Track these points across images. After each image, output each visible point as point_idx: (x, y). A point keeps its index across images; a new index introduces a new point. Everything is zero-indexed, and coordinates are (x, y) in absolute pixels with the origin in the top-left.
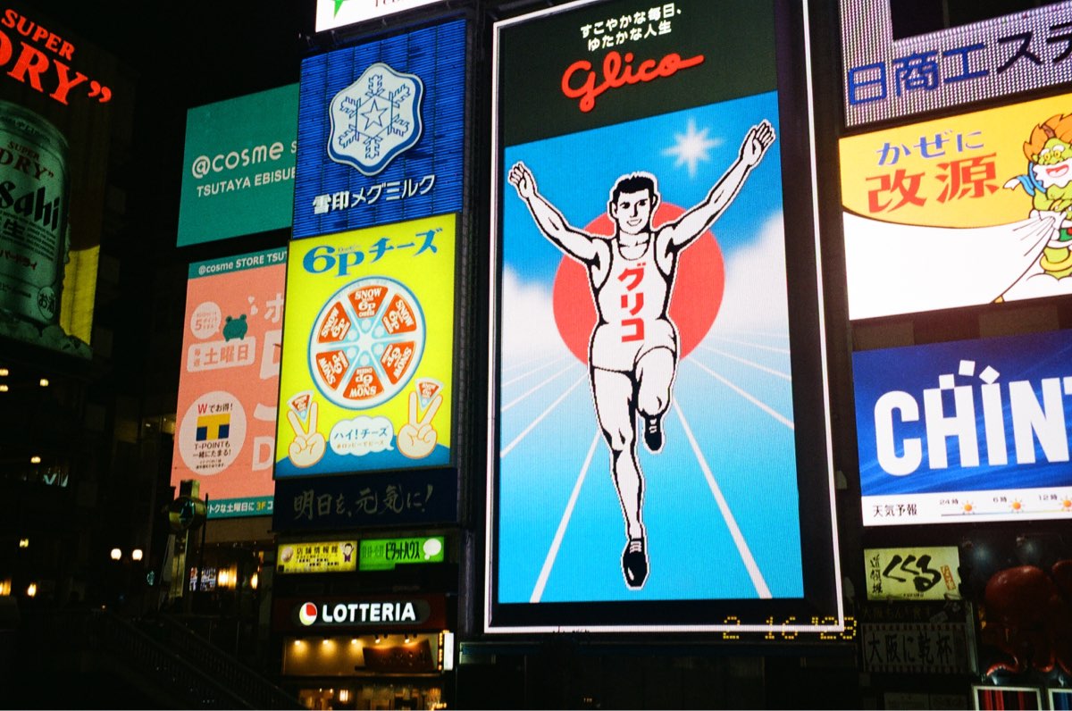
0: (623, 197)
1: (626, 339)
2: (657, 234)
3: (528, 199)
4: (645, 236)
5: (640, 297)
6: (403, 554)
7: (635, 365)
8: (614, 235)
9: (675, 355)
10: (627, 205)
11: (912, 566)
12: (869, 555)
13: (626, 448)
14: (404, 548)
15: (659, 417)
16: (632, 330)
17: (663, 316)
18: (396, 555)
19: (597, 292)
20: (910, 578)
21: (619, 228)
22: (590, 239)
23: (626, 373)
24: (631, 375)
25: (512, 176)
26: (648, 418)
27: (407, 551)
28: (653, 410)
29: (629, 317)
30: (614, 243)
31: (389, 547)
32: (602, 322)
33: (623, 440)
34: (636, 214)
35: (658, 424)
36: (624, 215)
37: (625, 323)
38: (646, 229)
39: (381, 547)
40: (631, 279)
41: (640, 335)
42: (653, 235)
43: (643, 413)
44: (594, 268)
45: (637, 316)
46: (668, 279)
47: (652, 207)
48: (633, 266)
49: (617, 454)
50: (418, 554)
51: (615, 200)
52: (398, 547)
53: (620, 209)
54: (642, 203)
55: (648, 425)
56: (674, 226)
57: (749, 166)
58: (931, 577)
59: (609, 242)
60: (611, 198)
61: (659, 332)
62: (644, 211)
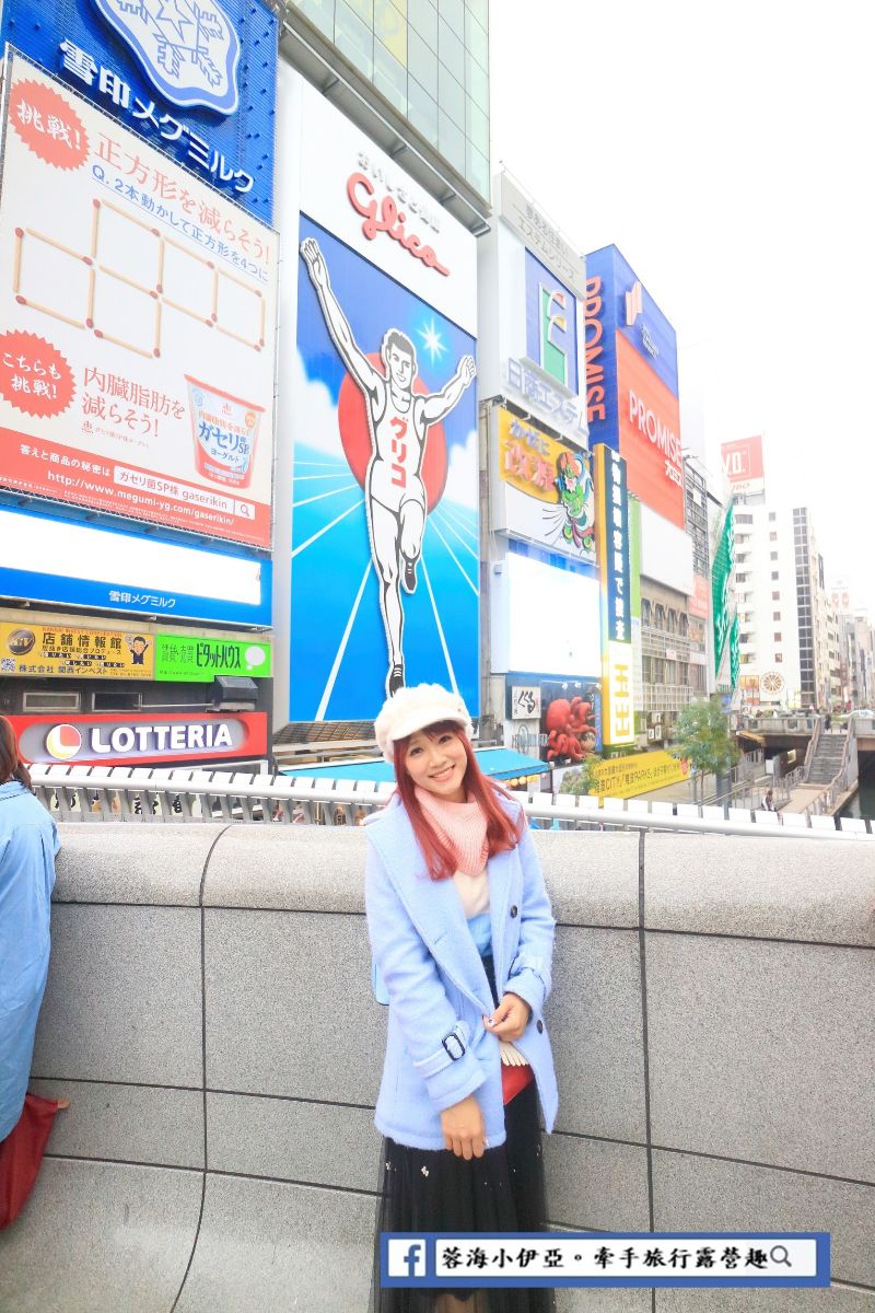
0: (395, 349)
1: (395, 481)
2: (417, 398)
3: (321, 286)
4: (407, 396)
5: (404, 447)
6: (220, 660)
7: (400, 508)
8: (387, 379)
9: (424, 511)
10: (397, 359)
11: (527, 697)
12: (514, 689)
13: (392, 582)
14: (220, 654)
15: (413, 561)
16: (398, 476)
17: (417, 475)
18: (211, 661)
19: (376, 424)
20: (526, 704)
21: (391, 376)
22: (372, 371)
23: (394, 513)
24: (397, 515)
25: (306, 249)
26: (408, 560)
27: (224, 657)
28: (411, 555)
29: (397, 462)
30: (388, 385)
31: (201, 650)
32: (378, 457)
33: (391, 575)
34: (402, 372)
35: (412, 567)
36: (396, 366)
37: (395, 467)
38: (407, 390)
39: (191, 648)
40: (398, 428)
41: (401, 483)
42: (413, 399)
43: (404, 554)
44: (373, 400)
45: (402, 465)
46: (421, 443)
47: (413, 373)
48: (400, 417)
49: (387, 585)
50: (238, 662)
51: (389, 347)
52: (213, 651)
53: (393, 357)
54: (407, 364)
55: (407, 567)
56: (426, 400)
57: (464, 385)
58: (532, 704)
59: (385, 382)
60: (386, 343)
61: (415, 488)
62: (408, 371)
